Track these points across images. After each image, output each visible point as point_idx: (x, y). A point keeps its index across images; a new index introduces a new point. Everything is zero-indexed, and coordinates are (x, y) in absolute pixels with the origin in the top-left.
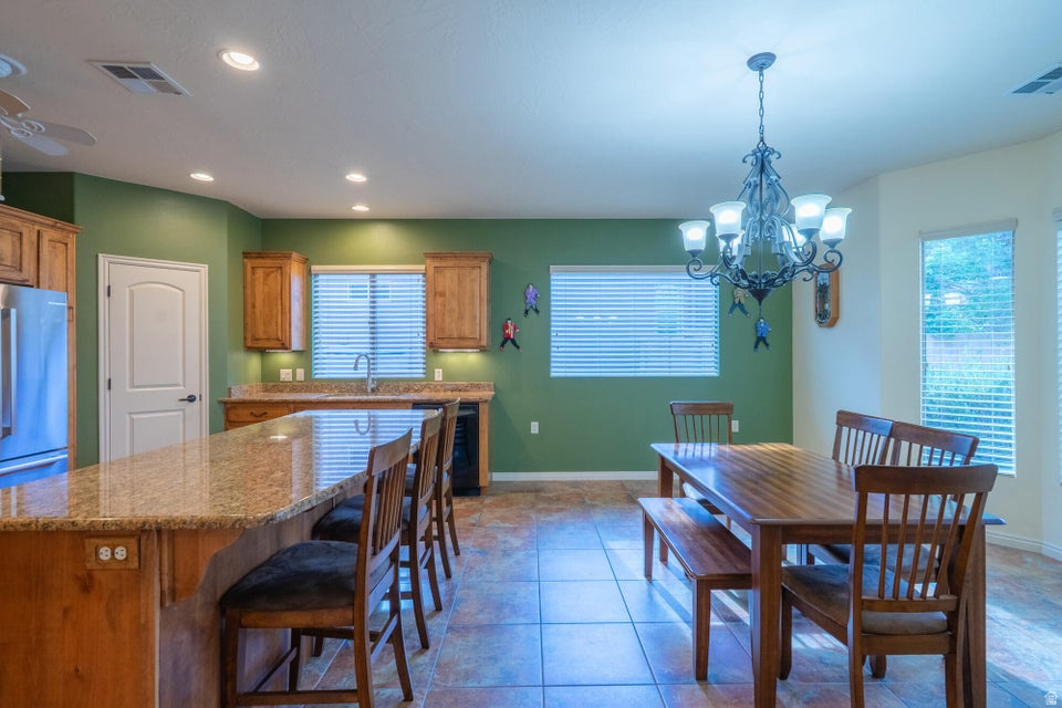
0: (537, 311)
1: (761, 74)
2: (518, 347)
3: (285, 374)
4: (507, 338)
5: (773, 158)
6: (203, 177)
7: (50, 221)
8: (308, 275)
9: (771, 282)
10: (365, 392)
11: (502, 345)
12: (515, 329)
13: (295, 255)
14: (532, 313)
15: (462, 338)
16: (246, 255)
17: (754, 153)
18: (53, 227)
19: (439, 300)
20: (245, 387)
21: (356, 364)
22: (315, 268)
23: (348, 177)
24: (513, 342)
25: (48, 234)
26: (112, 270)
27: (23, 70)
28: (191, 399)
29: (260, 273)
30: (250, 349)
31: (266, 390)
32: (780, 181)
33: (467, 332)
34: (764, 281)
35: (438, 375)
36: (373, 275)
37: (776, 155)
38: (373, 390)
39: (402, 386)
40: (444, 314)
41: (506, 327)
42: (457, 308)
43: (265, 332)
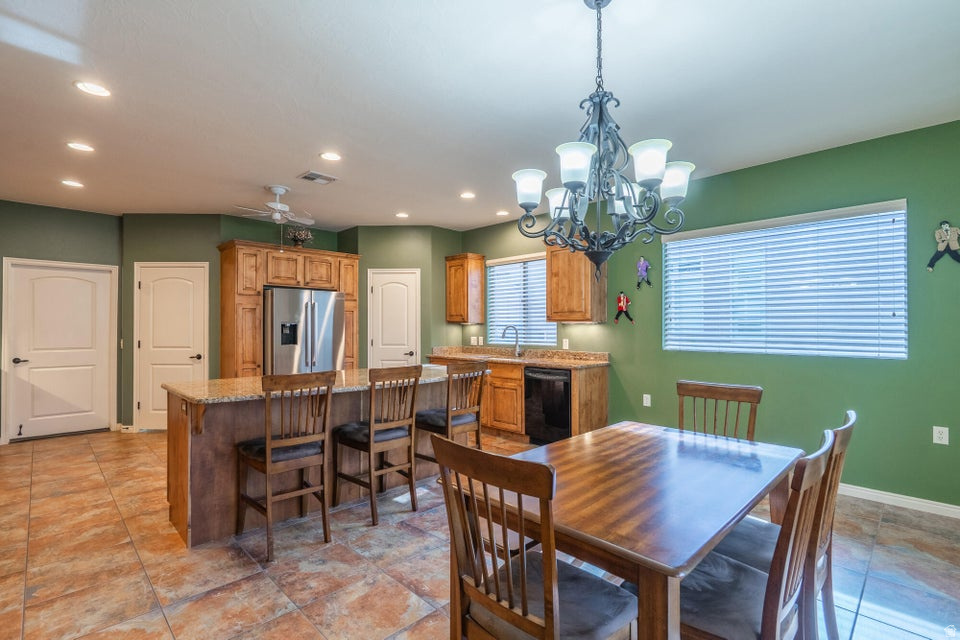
0: (649, 283)
1: (599, 12)
2: (631, 320)
3: (473, 341)
4: (620, 311)
5: (610, 106)
6: (402, 215)
7: (345, 255)
8: (485, 269)
9: (609, 243)
10: (513, 356)
11: (617, 318)
12: (627, 302)
13: (470, 255)
14: (644, 285)
15: (572, 312)
16: (447, 259)
17: (591, 99)
18: (347, 257)
19: (555, 279)
20: (445, 348)
21: (504, 333)
22: (489, 262)
23: (462, 196)
24: (627, 314)
25: (345, 261)
26: (375, 277)
27: (289, 189)
28: (411, 354)
29: (453, 270)
30: (450, 322)
31: (464, 351)
32: (619, 132)
33: (574, 305)
34: (603, 242)
35: (566, 346)
36: (525, 263)
37: (613, 103)
38: (520, 355)
39: (540, 351)
40: (558, 292)
41: (620, 301)
42: (567, 286)
43: (456, 311)
